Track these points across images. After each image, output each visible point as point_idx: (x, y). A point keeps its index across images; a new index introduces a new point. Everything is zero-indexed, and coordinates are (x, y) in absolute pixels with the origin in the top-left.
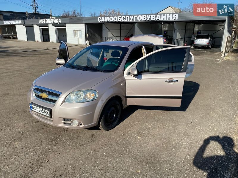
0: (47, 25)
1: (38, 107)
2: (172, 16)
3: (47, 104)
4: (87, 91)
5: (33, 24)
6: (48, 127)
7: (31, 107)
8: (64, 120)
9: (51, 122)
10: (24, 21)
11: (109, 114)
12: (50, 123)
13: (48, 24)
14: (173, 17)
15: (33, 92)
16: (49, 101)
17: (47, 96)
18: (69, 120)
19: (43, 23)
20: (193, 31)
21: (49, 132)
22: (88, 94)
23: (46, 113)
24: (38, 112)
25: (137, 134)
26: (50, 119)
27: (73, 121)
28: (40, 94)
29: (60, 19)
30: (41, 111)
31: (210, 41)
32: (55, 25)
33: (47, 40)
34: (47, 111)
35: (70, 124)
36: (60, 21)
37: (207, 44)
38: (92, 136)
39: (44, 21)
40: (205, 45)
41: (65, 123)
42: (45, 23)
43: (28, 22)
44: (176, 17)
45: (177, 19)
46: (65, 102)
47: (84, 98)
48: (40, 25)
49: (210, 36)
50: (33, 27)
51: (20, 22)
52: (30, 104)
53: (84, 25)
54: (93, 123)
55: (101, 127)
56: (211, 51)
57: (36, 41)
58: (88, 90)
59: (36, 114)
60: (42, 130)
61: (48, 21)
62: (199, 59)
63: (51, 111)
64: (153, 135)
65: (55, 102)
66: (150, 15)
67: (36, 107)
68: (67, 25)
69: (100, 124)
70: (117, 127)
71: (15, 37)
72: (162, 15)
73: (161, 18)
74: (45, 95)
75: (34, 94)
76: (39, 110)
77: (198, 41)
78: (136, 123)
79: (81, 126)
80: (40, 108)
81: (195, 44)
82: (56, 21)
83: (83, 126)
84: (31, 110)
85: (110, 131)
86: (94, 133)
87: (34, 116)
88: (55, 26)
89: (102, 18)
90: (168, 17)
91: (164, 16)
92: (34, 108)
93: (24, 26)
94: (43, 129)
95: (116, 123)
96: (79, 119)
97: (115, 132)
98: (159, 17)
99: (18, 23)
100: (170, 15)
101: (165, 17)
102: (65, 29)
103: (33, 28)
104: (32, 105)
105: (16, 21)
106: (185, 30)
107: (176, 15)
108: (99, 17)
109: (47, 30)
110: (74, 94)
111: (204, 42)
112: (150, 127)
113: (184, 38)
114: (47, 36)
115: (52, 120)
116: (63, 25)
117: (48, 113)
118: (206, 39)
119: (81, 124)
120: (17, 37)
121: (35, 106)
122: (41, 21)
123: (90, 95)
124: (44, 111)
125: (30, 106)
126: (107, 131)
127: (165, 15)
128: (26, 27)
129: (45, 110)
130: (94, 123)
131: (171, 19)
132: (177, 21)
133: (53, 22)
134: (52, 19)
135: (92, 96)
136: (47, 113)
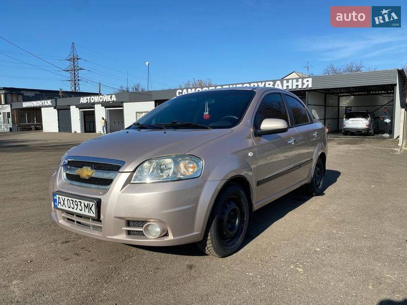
0: (92, 105)
1: (70, 199)
2: (302, 82)
3: (92, 191)
4: (179, 157)
5: (70, 106)
6: (90, 251)
7: (55, 201)
8: (129, 223)
9: (98, 232)
10: (56, 101)
11: (226, 217)
12: (96, 234)
13: (94, 104)
14: (303, 84)
15: (62, 169)
16: (95, 184)
17: (91, 172)
18: (141, 223)
19: (86, 102)
20: (337, 108)
21: (92, 261)
22: (182, 165)
23: (87, 210)
24: (71, 210)
25: (293, 263)
26: (97, 224)
27: (149, 225)
28: (77, 172)
29: (113, 96)
30: (76, 207)
31: (371, 121)
32: (106, 105)
33: (92, 130)
34: (91, 203)
35: (140, 234)
36: (114, 98)
37: (366, 127)
38: (190, 267)
39: (87, 99)
40: (364, 129)
41: (129, 233)
42: (89, 102)
43: (62, 102)
44: (308, 84)
45: (310, 86)
46: (132, 182)
47: (174, 173)
48: (80, 107)
49: (370, 113)
50: (70, 109)
51: (49, 102)
52: (54, 194)
53: (153, 102)
54: (193, 232)
55: (210, 246)
56: (374, 138)
57: (73, 132)
58: (183, 157)
59: (64, 218)
60: (74, 256)
61: (96, 99)
62: (359, 148)
63: (99, 204)
64: (331, 266)
65: (108, 185)
66: (264, 83)
67: (66, 198)
68: (125, 104)
69: (209, 238)
70: (242, 250)
71: (39, 128)
72: (285, 82)
73: (283, 87)
74: (86, 172)
75: (64, 175)
76: (72, 206)
77: (350, 122)
78: (284, 243)
79: (166, 239)
80: (74, 200)
81: (345, 127)
82: (107, 98)
83: (171, 237)
84: (56, 207)
85: (228, 258)
86: (193, 262)
87: (61, 221)
88: (106, 107)
89: (183, 91)
90: (295, 83)
91: (288, 82)
92: (62, 202)
93: (55, 108)
94: (77, 254)
95: (240, 240)
96: (163, 220)
97: (241, 261)
98: (280, 85)
99: (46, 104)
100: (297, 81)
101: (290, 84)
102: (122, 111)
103: (70, 111)
104: (58, 196)
105: (43, 101)
106: (325, 106)
107: (308, 81)
108: (179, 89)
109: (93, 113)
110: (151, 163)
111: (361, 123)
112: (318, 249)
113: (325, 119)
114: (92, 123)
115: (101, 226)
116: (118, 105)
117: (93, 208)
118: (364, 119)
119: (167, 235)
120: (42, 127)
121: (63, 197)
122: (83, 100)
123: (185, 167)
124: (83, 205)
125: (54, 199)
126: (221, 259)
127: (290, 81)
128: (58, 110)
129: (86, 203)
130: (196, 232)
131: (300, 87)
132: (310, 91)
133: (102, 101)
134: (101, 96)
135: (191, 170)
136: (91, 209)
